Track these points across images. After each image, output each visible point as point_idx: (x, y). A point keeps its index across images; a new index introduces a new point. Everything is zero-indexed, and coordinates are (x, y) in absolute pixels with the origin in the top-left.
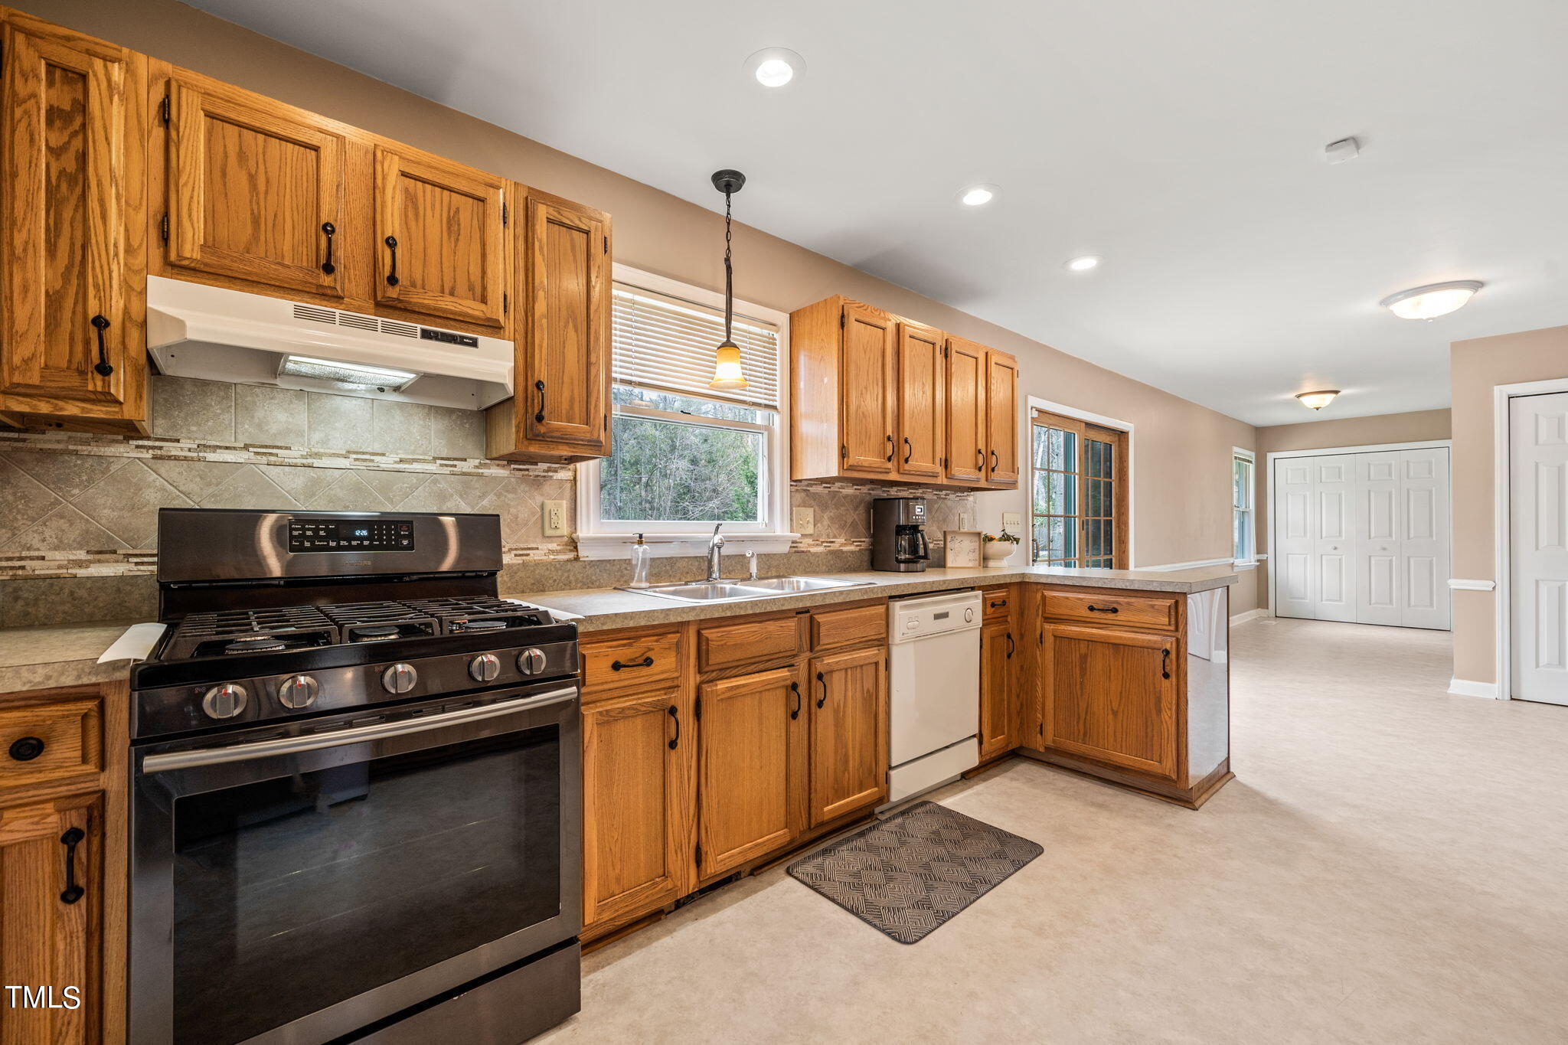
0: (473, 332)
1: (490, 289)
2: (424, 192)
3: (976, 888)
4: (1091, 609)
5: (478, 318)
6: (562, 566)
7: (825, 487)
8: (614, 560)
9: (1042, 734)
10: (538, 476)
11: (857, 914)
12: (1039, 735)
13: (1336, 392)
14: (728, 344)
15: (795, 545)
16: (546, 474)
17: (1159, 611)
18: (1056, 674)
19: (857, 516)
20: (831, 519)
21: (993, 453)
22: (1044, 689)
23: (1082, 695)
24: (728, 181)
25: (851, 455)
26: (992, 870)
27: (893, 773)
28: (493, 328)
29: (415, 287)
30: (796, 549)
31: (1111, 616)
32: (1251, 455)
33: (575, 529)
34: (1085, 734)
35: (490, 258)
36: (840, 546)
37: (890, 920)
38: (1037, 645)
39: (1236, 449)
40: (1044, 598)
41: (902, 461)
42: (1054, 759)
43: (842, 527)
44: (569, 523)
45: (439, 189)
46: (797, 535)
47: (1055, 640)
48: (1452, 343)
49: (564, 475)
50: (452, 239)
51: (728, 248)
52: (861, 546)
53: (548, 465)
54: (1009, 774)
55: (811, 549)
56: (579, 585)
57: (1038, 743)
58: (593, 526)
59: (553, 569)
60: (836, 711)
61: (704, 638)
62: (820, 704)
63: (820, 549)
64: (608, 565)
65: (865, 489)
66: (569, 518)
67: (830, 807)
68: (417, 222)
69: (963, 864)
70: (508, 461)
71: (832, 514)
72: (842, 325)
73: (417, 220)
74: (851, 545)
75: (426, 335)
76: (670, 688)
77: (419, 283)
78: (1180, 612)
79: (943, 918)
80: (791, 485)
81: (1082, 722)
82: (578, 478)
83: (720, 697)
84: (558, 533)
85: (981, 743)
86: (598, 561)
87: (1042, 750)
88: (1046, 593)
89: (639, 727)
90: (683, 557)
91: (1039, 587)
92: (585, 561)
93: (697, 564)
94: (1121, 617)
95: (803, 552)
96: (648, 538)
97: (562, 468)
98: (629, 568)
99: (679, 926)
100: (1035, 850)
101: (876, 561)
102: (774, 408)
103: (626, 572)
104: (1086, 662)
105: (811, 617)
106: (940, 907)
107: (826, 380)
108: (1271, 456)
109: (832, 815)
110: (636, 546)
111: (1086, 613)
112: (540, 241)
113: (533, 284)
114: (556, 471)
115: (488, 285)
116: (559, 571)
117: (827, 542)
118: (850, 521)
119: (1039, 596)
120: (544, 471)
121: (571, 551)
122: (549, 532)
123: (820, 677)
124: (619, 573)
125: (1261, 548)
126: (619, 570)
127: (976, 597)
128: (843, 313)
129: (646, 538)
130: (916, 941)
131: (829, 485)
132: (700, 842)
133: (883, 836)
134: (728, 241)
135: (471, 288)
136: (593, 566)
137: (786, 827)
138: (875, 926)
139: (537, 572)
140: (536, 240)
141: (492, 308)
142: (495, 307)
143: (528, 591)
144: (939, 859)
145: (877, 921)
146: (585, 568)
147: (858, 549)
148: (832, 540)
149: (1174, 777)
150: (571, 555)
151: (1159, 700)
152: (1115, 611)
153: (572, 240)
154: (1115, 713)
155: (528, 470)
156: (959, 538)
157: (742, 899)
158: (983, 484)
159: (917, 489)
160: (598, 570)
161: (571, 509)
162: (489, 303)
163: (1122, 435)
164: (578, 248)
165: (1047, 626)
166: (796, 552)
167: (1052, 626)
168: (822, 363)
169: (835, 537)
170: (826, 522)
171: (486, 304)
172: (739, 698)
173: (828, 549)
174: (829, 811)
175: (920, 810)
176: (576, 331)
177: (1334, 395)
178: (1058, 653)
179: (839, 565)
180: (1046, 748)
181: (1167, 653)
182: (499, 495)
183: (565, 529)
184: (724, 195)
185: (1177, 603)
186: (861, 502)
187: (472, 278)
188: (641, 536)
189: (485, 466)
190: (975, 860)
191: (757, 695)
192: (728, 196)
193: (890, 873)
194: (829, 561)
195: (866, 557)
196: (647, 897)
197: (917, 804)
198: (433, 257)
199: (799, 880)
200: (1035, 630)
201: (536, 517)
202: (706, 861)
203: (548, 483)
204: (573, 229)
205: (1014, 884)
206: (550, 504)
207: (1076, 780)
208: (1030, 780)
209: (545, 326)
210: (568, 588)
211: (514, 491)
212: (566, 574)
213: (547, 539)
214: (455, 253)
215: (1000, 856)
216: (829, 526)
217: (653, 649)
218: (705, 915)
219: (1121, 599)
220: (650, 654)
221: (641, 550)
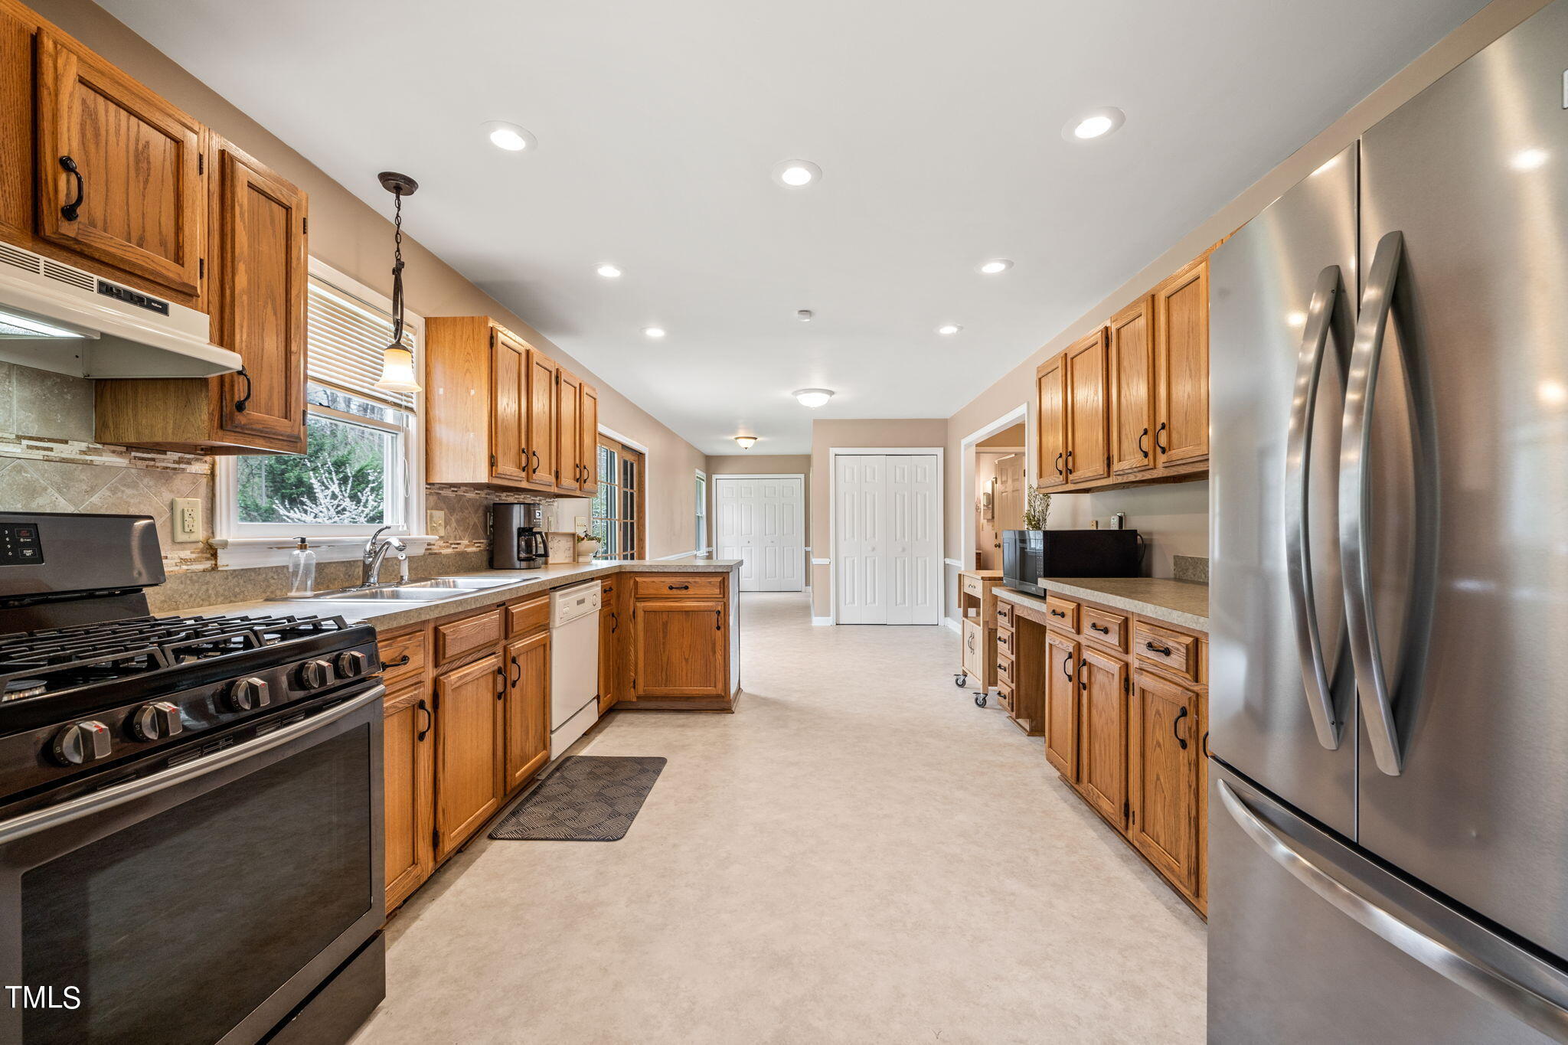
0: (166, 297)
1: (187, 248)
2: (107, 111)
3: (641, 794)
4: (671, 588)
5: (173, 281)
6: (199, 578)
7: (453, 491)
8: (260, 568)
9: (634, 688)
10: (167, 468)
11: (572, 839)
12: (632, 689)
13: (756, 439)
14: (398, 346)
15: (429, 547)
16: (176, 466)
17: (714, 585)
18: (645, 640)
19: (476, 519)
20: (457, 521)
21: (585, 468)
22: (636, 651)
23: (664, 652)
24: (398, 184)
25: (499, 464)
26: (644, 780)
27: (553, 736)
28: (186, 294)
29: (95, 227)
30: (430, 551)
31: (684, 592)
32: (702, 475)
33: (213, 533)
34: (666, 681)
35: (187, 213)
36: (465, 548)
37: (599, 832)
38: (631, 620)
39: (697, 471)
40: (636, 583)
41: (531, 472)
42: (642, 705)
43: (466, 530)
44: (205, 525)
45: (126, 113)
46: (433, 538)
47: (645, 614)
48: (814, 420)
49: (200, 467)
50: (141, 178)
51: (398, 250)
52: (480, 547)
53: (180, 454)
54: (614, 724)
55: (442, 551)
56: (219, 600)
57: (632, 695)
58: (232, 529)
59: (188, 582)
60: (522, 690)
61: (441, 635)
62: (514, 685)
63: (449, 551)
64: (253, 574)
65: (483, 494)
66: (205, 520)
67: (519, 773)
68: (97, 146)
69: (623, 784)
70: (127, 447)
71: (458, 517)
72: (492, 345)
73: (97, 144)
74: (472, 546)
75: (106, 290)
76: (416, 684)
77: (100, 224)
78: (726, 584)
79: (632, 816)
80: (426, 488)
81: (664, 673)
82: (217, 472)
83: (453, 687)
84: (193, 537)
85: (599, 702)
86: (242, 570)
87: (635, 700)
88: (637, 579)
89: (396, 724)
90: (331, 563)
91: (632, 575)
92: (226, 571)
93: (344, 569)
94: (691, 591)
95: (436, 554)
96: (312, 542)
97: (197, 460)
98: (276, 577)
99: (420, 910)
100: (662, 761)
101: (494, 560)
102: (411, 410)
103: (272, 581)
104: (666, 628)
105: (507, 609)
106: (627, 812)
107: (473, 392)
108: (714, 477)
109: (522, 778)
110: (297, 552)
111: (666, 591)
112: (241, 206)
113: (233, 252)
114: (189, 463)
115: (185, 245)
116: (196, 584)
117: (455, 544)
118: (472, 523)
119: (632, 582)
120: (175, 462)
121: (208, 559)
122: (181, 537)
123: (514, 661)
124: (266, 583)
125: (709, 544)
126: (266, 580)
127: (597, 585)
128: (492, 334)
129: (310, 542)
130: (624, 835)
131: (456, 489)
132: (437, 826)
133: (553, 787)
134: (398, 243)
135: (163, 243)
136: (236, 576)
137: (493, 797)
138: (590, 840)
139: (168, 587)
140: (236, 204)
141: (189, 273)
142: (193, 272)
143: (157, 610)
144: (604, 787)
145: (591, 837)
146: (227, 578)
147: (478, 549)
148: (458, 542)
149: (723, 694)
150: (208, 565)
151: (714, 645)
152: (686, 588)
153: (271, 211)
154: (687, 660)
155: (153, 460)
156: (558, 538)
157: (465, 870)
158: (578, 493)
159: (520, 495)
160: (241, 582)
161: (207, 509)
162: (185, 265)
163: (640, 455)
164: (277, 222)
165: (638, 604)
166: (430, 554)
167: (643, 604)
168: (468, 374)
169: (460, 539)
170: (454, 524)
171: (183, 265)
172: (464, 687)
173: (455, 550)
174: (520, 776)
175: (568, 764)
176: (275, 314)
177: (754, 441)
178: (646, 623)
179: (465, 566)
180: (638, 698)
181: (719, 612)
182: (114, 491)
183: (200, 534)
184: (394, 196)
185: (724, 578)
186: (479, 507)
187: (164, 232)
188: (303, 540)
189: (96, 451)
190: (630, 779)
191: (476, 681)
192: (398, 198)
193: (577, 808)
194: (457, 563)
195: (485, 558)
196: (403, 888)
197: (566, 760)
198: (118, 196)
199: (507, 839)
200: (629, 609)
201: (163, 519)
202: (443, 842)
203: (180, 476)
204: (272, 200)
205: (659, 783)
206: (181, 503)
207: (660, 716)
208: (631, 724)
209: (246, 302)
210: (207, 603)
211: (134, 485)
212: (204, 588)
213: (178, 546)
214: (144, 196)
215: (644, 771)
216: (456, 529)
217: (408, 648)
218: (439, 894)
219: (690, 580)
220: (406, 653)
221: (302, 556)
